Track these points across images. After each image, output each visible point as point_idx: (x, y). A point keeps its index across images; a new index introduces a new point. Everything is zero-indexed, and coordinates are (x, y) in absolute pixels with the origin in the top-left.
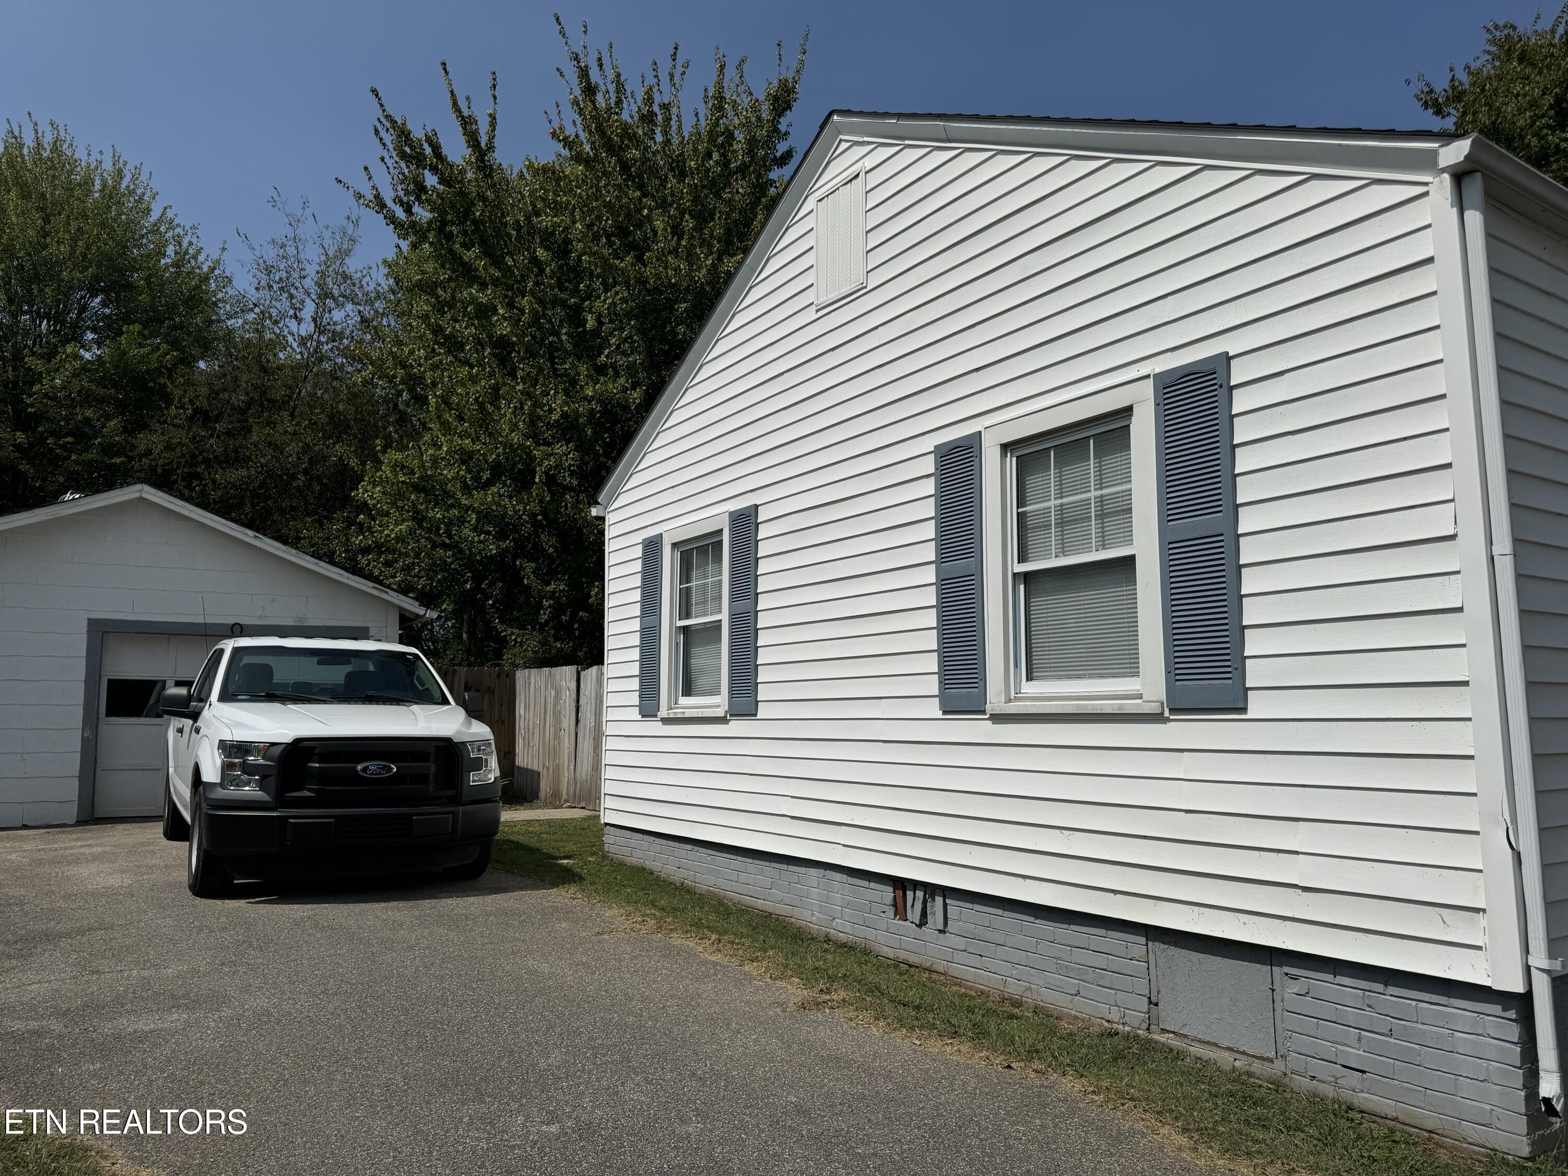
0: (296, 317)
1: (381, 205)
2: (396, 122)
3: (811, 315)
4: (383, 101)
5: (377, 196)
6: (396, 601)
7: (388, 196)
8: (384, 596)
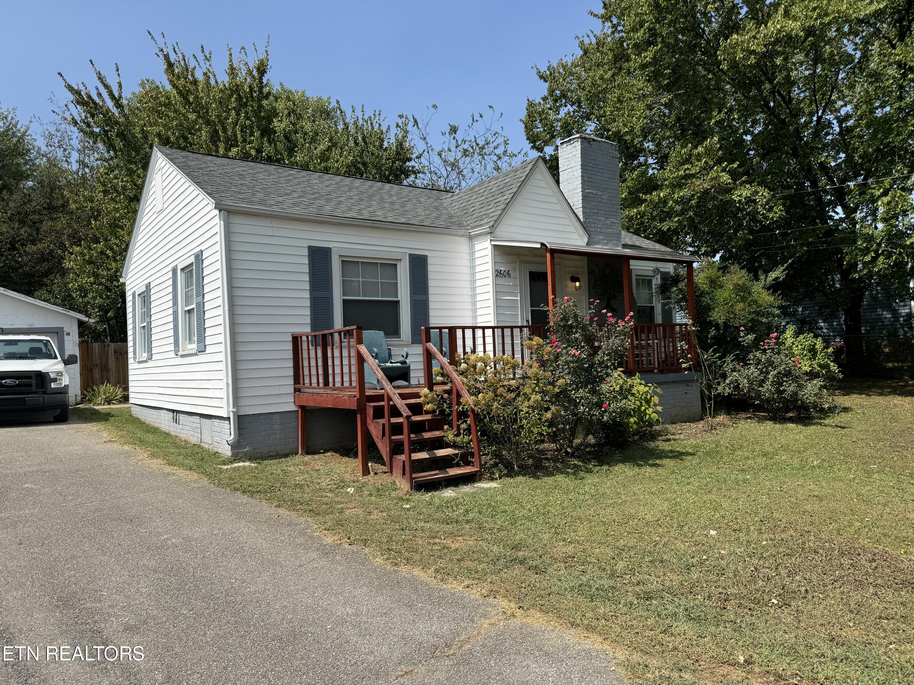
0: (67, 161)
1: (75, 123)
2: (73, 88)
3: (156, 215)
4: (65, 78)
5: (73, 119)
6: (74, 315)
7: (78, 119)
8: (68, 313)
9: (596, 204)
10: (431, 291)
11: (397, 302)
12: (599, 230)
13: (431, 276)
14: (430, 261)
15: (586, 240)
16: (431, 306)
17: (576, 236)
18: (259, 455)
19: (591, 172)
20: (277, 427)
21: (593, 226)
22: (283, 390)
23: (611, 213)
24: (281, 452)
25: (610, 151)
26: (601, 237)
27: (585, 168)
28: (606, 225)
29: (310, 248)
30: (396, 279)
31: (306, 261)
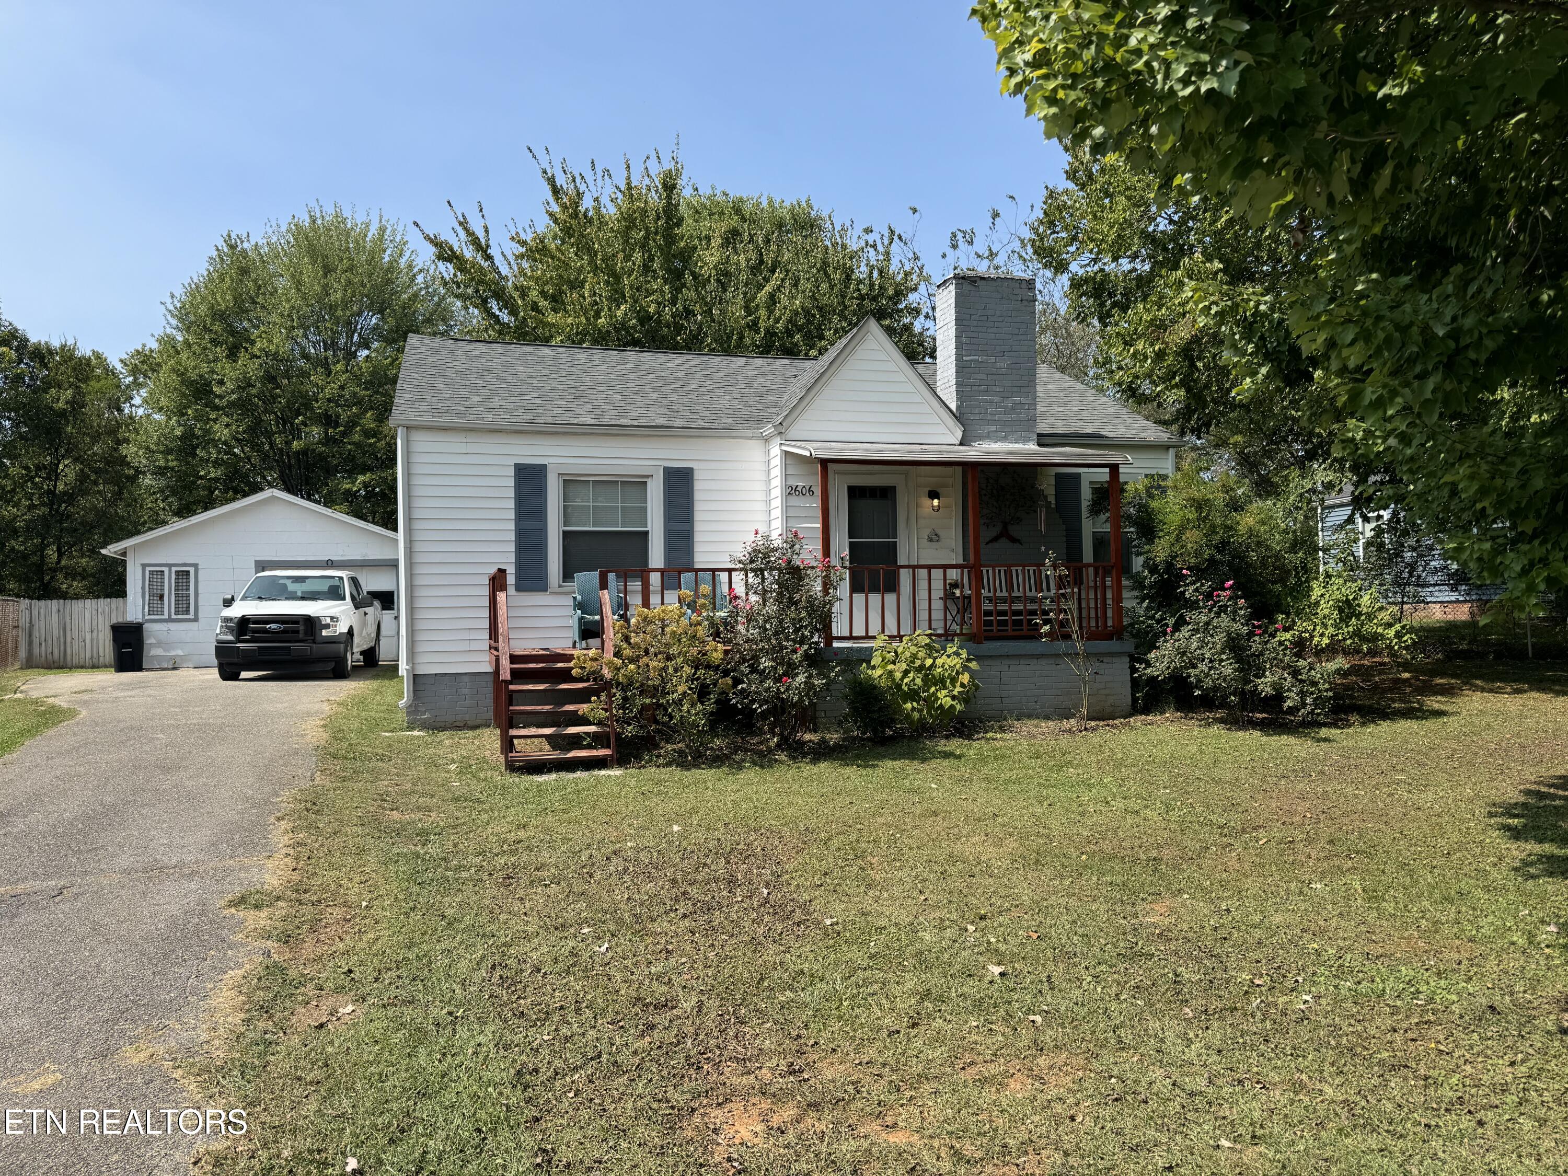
9: (984, 377)
10: (698, 516)
11: (646, 533)
12: (989, 417)
13: (698, 496)
14: (697, 475)
15: (959, 434)
16: (698, 537)
17: (942, 429)
18: (442, 725)
19: (976, 329)
20: (466, 691)
21: (977, 411)
22: (475, 646)
23: (1015, 389)
24: (470, 723)
25: (1017, 291)
26: (993, 428)
27: (964, 323)
28: (1006, 408)
29: (516, 465)
30: (646, 502)
31: (511, 482)
